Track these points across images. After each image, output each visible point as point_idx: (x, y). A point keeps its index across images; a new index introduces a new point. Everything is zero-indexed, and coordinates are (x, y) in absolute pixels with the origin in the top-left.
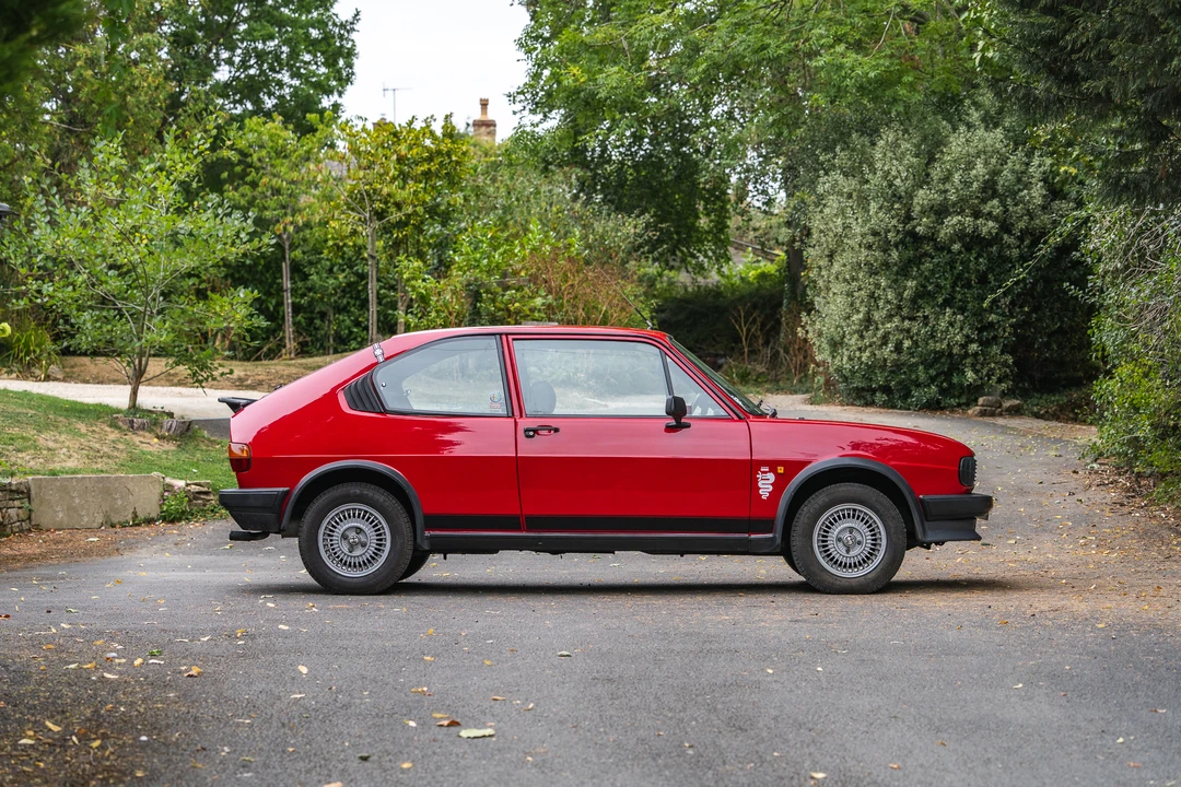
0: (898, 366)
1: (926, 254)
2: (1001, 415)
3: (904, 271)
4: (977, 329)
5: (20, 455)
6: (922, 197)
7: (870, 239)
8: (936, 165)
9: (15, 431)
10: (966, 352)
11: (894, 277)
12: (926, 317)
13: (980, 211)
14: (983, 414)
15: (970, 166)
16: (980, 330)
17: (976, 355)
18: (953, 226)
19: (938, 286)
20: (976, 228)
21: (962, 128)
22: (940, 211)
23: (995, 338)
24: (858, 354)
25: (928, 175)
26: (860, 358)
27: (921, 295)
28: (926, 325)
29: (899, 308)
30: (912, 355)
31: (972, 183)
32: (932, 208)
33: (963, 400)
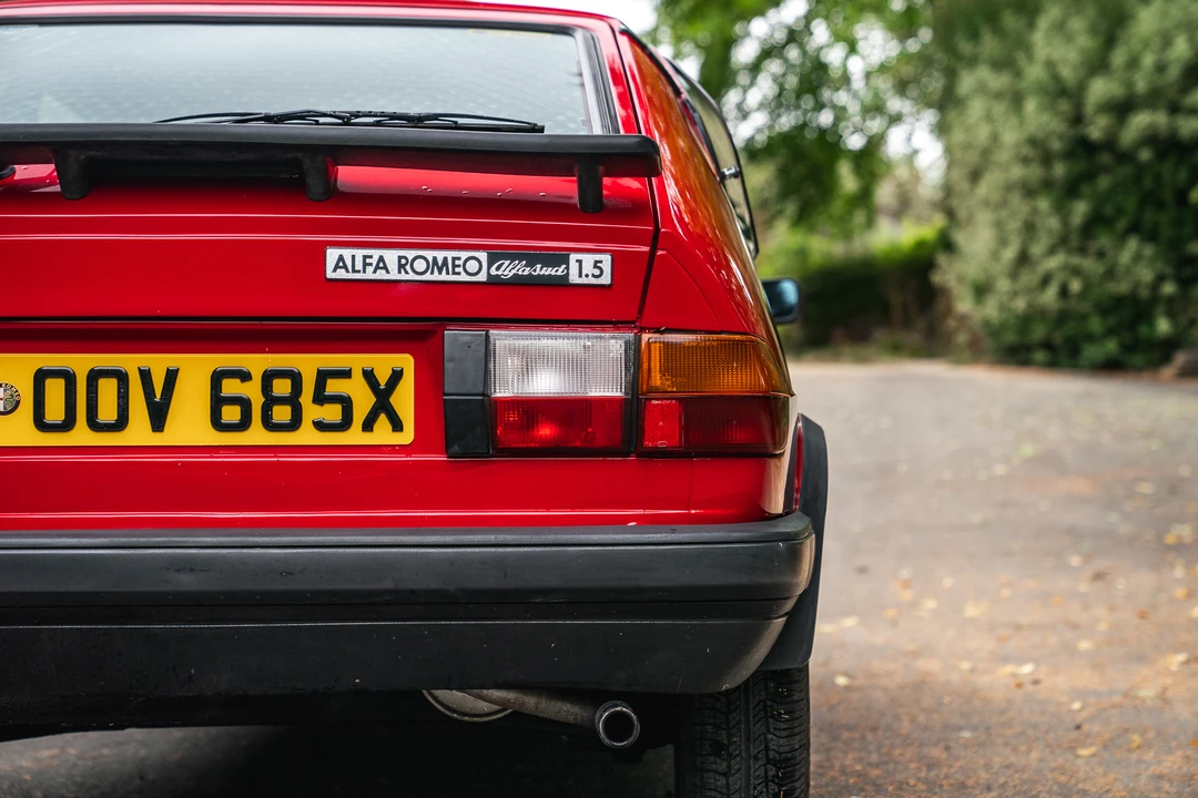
1: (1102, 167)
4: (1174, 262)
7: (1027, 150)
8: (1119, 49)
10: (1159, 296)
11: (1058, 198)
12: (1101, 250)
13: (1181, 105)
14: (1182, 375)
15: (1167, 42)
16: (1179, 265)
19: (1119, 208)
20: (1174, 128)
25: (1106, 60)
28: (1102, 259)
29: (1065, 238)
30: (1083, 300)
31: (1169, 67)
32: (1111, 104)
33: (1153, 358)
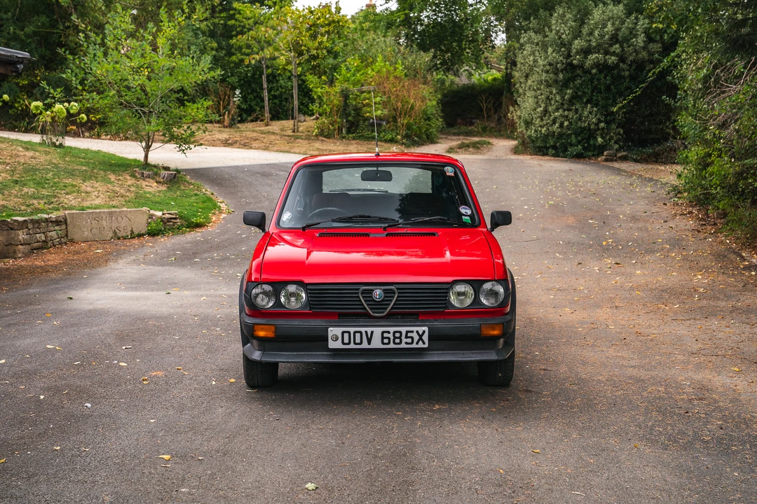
0: (561, 135)
1: (578, 75)
2: (616, 161)
3: (565, 85)
4: (604, 115)
5: (67, 197)
6: (577, 44)
7: (548, 67)
8: (585, 26)
9: (69, 181)
10: (598, 128)
11: (560, 88)
12: (577, 109)
13: (609, 51)
14: (606, 160)
15: (605, 26)
16: (606, 116)
17: (603, 129)
18: (593, 59)
19: (584, 92)
20: (605, 60)
21: (601, 5)
22: (586, 52)
23: (614, 119)
24: (539, 129)
25: (580, 32)
26: (541, 131)
27: (575, 98)
28: (576, 113)
29: (562, 104)
30: (569, 129)
31: (605, 36)
32: (582, 50)
33: (596, 153)
